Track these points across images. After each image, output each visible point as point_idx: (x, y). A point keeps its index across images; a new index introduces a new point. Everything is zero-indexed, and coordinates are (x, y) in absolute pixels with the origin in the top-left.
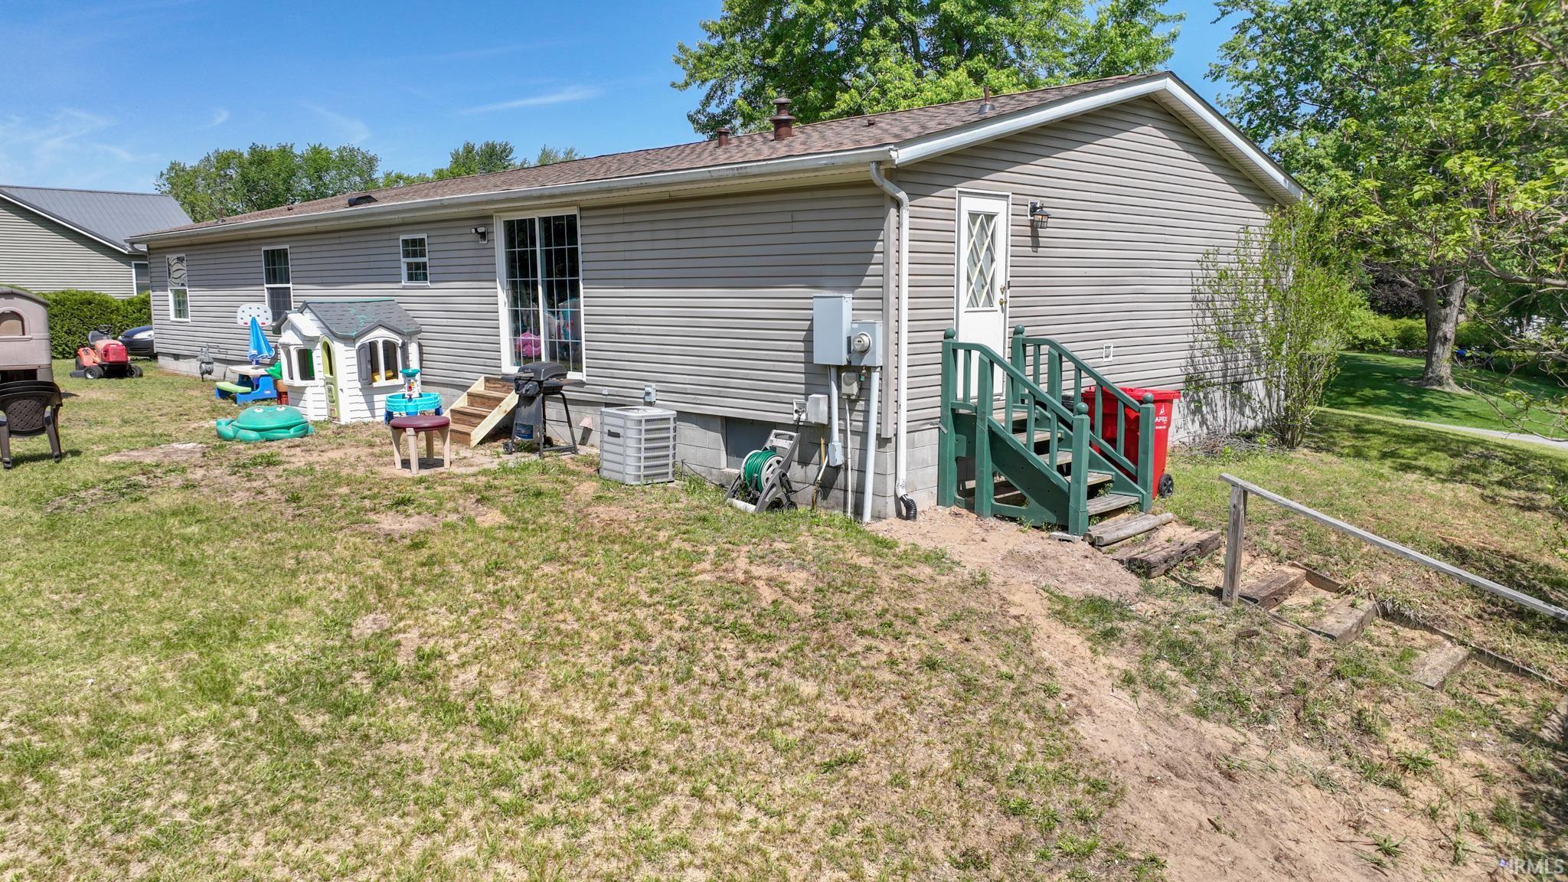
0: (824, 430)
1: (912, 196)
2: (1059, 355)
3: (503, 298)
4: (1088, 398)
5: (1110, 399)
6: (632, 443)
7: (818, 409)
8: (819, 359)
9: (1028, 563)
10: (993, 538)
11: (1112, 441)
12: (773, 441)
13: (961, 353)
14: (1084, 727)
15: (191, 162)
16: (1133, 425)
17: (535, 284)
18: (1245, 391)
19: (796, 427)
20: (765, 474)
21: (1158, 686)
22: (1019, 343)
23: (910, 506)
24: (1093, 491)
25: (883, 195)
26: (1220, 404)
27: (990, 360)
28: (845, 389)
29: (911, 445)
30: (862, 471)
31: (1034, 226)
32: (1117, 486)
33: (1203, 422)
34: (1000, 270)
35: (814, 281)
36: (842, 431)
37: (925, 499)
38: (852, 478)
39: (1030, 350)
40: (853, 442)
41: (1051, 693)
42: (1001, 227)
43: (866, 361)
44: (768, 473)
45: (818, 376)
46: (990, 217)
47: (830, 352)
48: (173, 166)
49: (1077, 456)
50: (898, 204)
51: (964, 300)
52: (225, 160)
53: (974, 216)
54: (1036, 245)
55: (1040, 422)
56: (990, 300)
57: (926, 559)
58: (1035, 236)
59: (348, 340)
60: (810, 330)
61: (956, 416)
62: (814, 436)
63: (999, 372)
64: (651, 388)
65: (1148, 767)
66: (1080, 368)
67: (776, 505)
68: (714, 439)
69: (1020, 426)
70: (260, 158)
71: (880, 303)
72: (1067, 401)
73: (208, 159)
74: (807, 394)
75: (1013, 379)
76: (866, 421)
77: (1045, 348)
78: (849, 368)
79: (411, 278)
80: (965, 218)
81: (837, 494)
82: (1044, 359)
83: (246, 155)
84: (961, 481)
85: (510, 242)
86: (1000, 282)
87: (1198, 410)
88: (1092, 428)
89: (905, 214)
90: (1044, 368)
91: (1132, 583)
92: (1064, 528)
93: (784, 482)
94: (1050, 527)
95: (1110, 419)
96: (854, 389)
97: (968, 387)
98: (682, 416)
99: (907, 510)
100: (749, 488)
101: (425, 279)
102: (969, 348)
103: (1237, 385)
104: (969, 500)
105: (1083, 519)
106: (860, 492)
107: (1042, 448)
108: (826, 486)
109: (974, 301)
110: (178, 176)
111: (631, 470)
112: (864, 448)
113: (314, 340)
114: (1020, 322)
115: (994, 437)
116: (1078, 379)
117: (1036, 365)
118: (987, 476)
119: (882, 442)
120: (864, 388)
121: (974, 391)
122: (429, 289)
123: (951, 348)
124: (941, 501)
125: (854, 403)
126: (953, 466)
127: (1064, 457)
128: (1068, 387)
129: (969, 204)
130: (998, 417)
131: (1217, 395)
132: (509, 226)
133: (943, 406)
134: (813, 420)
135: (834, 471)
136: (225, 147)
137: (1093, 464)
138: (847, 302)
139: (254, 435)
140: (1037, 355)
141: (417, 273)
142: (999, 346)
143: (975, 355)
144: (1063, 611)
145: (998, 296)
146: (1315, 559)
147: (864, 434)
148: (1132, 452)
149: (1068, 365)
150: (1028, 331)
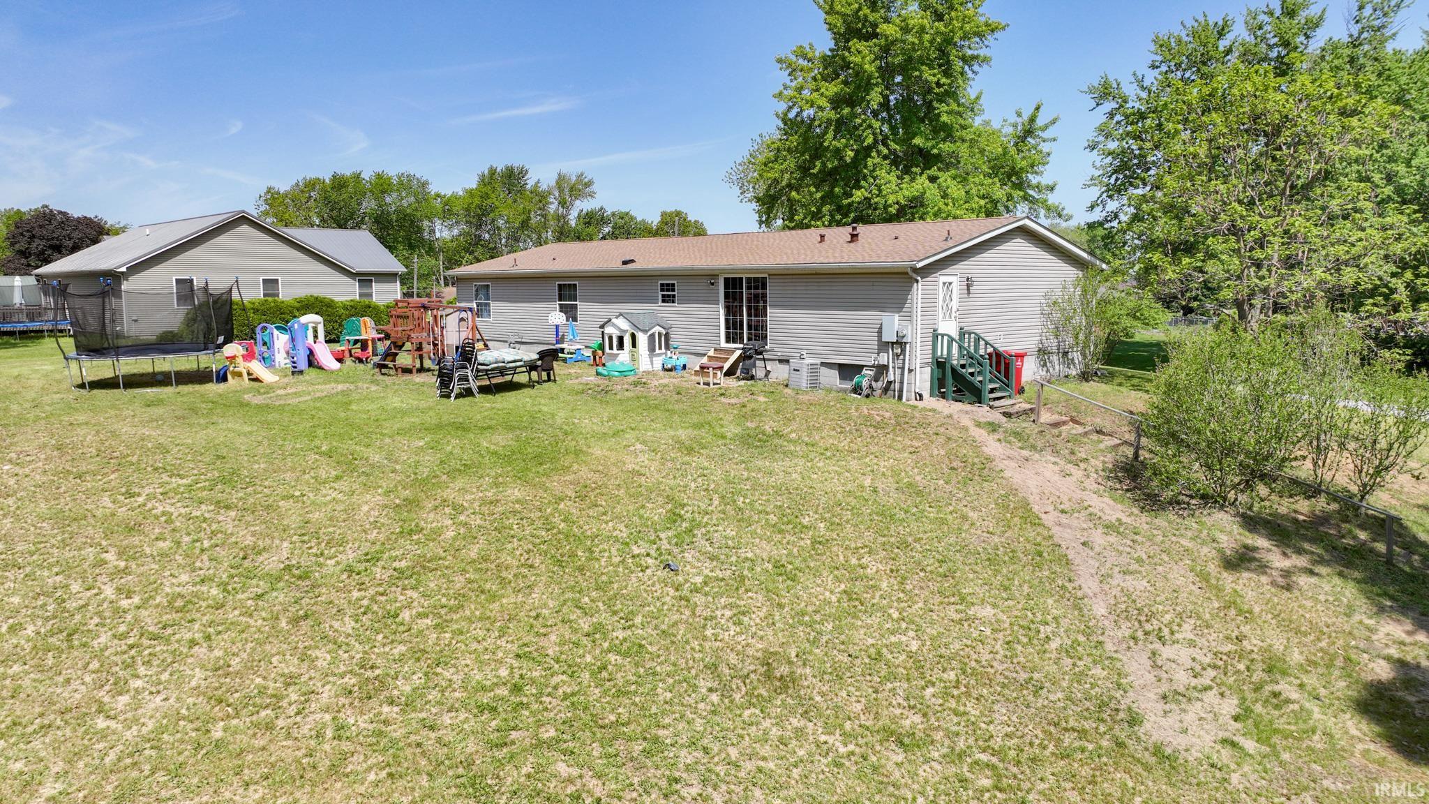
0: (886, 367)
1: (922, 278)
2: (978, 338)
3: (722, 312)
4: (990, 355)
5: (998, 355)
6: (805, 374)
7: (883, 359)
8: (884, 340)
9: (967, 412)
10: (953, 406)
11: (1000, 373)
12: (864, 372)
13: (940, 337)
14: (984, 448)
15: (284, 186)
16: (1007, 366)
17: (741, 307)
18: (1070, 357)
19: (873, 366)
20: (864, 384)
21: (1009, 442)
22: (962, 333)
23: (921, 396)
24: (992, 391)
25: (911, 278)
26: (1056, 362)
27: (951, 340)
28: (895, 351)
29: (921, 373)
30: (902, 383)
31: (968, 286)
32: (1001, 389)
33: (1048, 371)
34: (954, 304)
35: (882, 309)
36: (894, 368)
37: (926, 395)
38: (897, 386)
39: (967, 336)
40: (898, 372)
41: (975, 442)
42: (955, 287)
43: (904, 340)
44: (865, 383)
45: (883, 346)
46: (950, 283)
47: (889, 336)
48: (269, 190)
49: (985, 378)
50: (917, 281)
51: (941, 315)
52: (311, 184)
53: (944, 283)
54: (969, 293)
55: (971, 365)
56: (950, 317)
57: (930, 410)
58: (968, 290)
59: (645, 331)
60: (881, 328)
61: (938, 362)
62: (881, 369)
63: (955, 345)
64: (804, 352)
65: (1002, 457)
66: (987, 343)
67: (867, 396)
68: (835, 373)
69: (963, 366)
70: (339, 183)
71: (910, 318)
72: (981, 356)
73: (297, 185)
74: (878, 354)
75: (960, 347)
76: (904, 363)
77: (972, 336)
78: (897, 343)
79: (663, 301)
80: (941, 285)
81: (891, 393)
82: (972, 340)
83: (327, 181)
84: (939, 389)
85: (726, 286)
86: (954, 309)
87: (1045, 365)
88: (991, 366)
89: (920, 284)
90: (972, 344)
91: (1004, 419)
92: (980, 403)
93: (871, 387)
94: (974, 403)
95: (998, 363)
96: (899, 351)
97: (942, 351)
98: (823, 364)
99: (920, 397)
100: (857, 389)
101: (673, 302)
102: (943, 336)
103: (1065, 354)
104: (943, 396)
105: (987, 400)
106: (901, 391)
107: (972, 374)
108: (886, 390)
109: (944, 317)
110: (274, 198)
111: (805, 385)
112: (902, 374)
113: (625, 331)
114: (962, 325)
115: (953, 370)
116: (986, 348)
117: (969, 342)
118: (950, 387)
119: (910, 371)
120: (903, 351)
121: (945, 352)
122: (676, 307)
123: (935, 335)
124: (931, 395)
125: (898, 356)
126: (936, 382)
127: (980, 378)
128: (982, 352)
129: (943, 279)
130: (955, 362)
131: (1055, 358)
132: (726, 280)
133: (933, 358)
134: (881, 363)
135: (890, 383)
136: (311, 175)
137: (991, 381)
138: (897, 317)
139: (617, 374)
140: (969, 338)
141: (668, 299)
142: (956, 336)
143: (946, 338)
144: (979, 425)
145: (954, 315)
146: (1074, 414)
147: (903, 368)
148: (1007, 376)
149: (982, 343)
150: (966, 329)
